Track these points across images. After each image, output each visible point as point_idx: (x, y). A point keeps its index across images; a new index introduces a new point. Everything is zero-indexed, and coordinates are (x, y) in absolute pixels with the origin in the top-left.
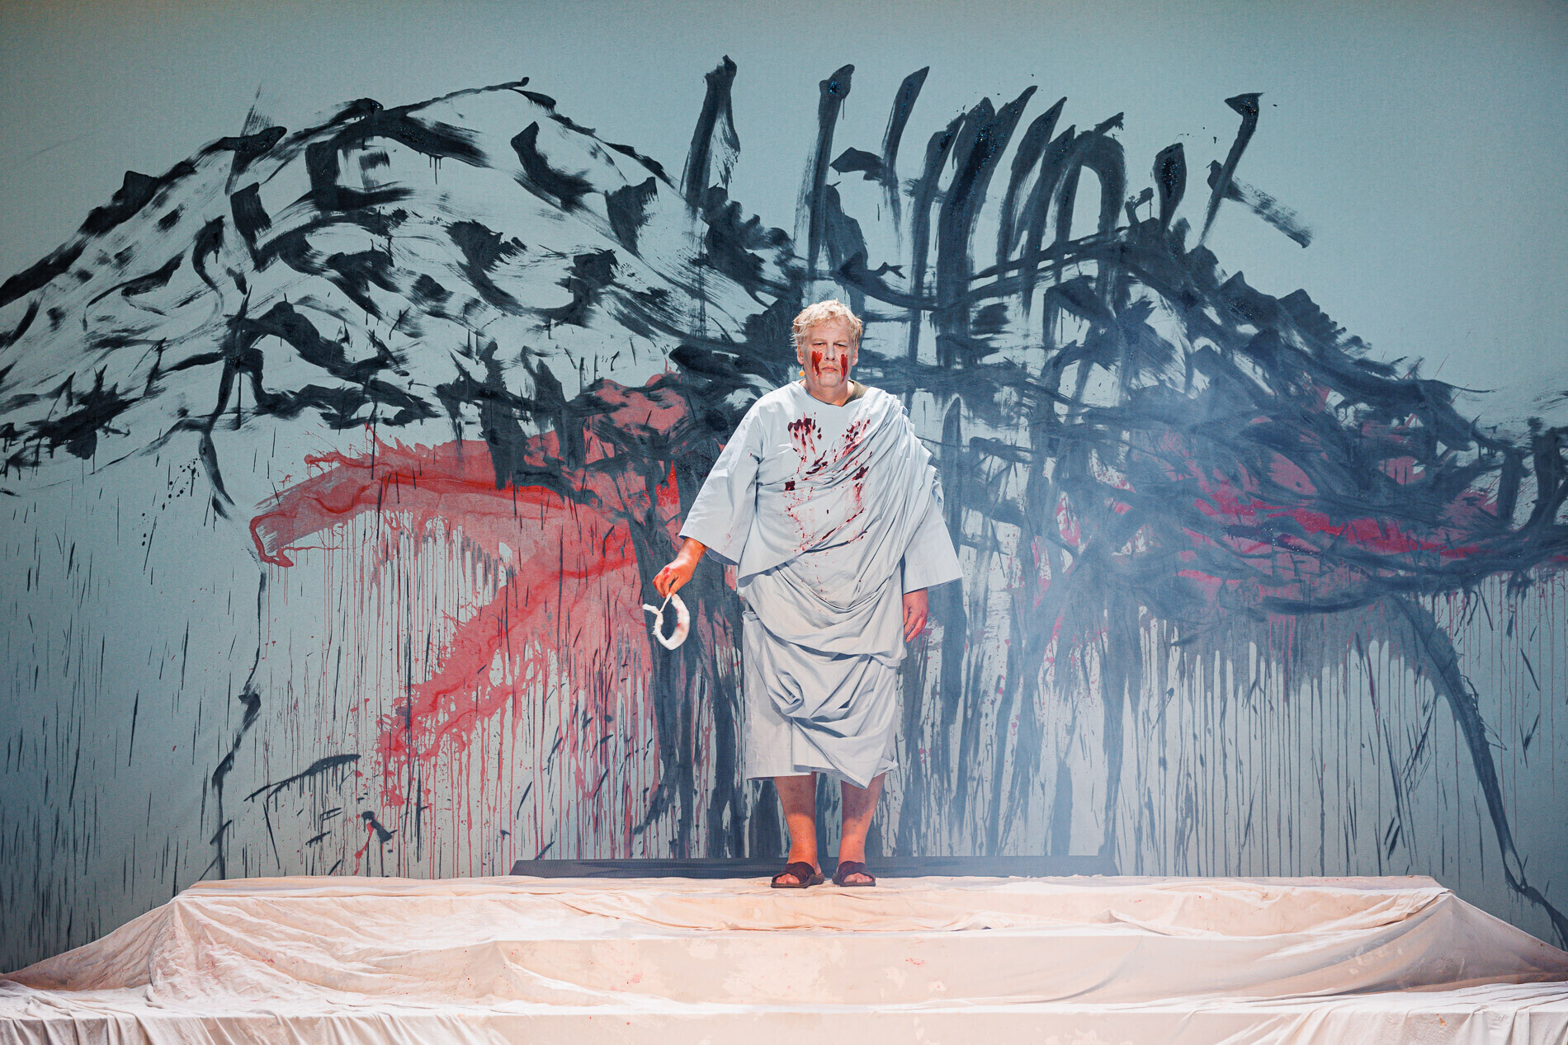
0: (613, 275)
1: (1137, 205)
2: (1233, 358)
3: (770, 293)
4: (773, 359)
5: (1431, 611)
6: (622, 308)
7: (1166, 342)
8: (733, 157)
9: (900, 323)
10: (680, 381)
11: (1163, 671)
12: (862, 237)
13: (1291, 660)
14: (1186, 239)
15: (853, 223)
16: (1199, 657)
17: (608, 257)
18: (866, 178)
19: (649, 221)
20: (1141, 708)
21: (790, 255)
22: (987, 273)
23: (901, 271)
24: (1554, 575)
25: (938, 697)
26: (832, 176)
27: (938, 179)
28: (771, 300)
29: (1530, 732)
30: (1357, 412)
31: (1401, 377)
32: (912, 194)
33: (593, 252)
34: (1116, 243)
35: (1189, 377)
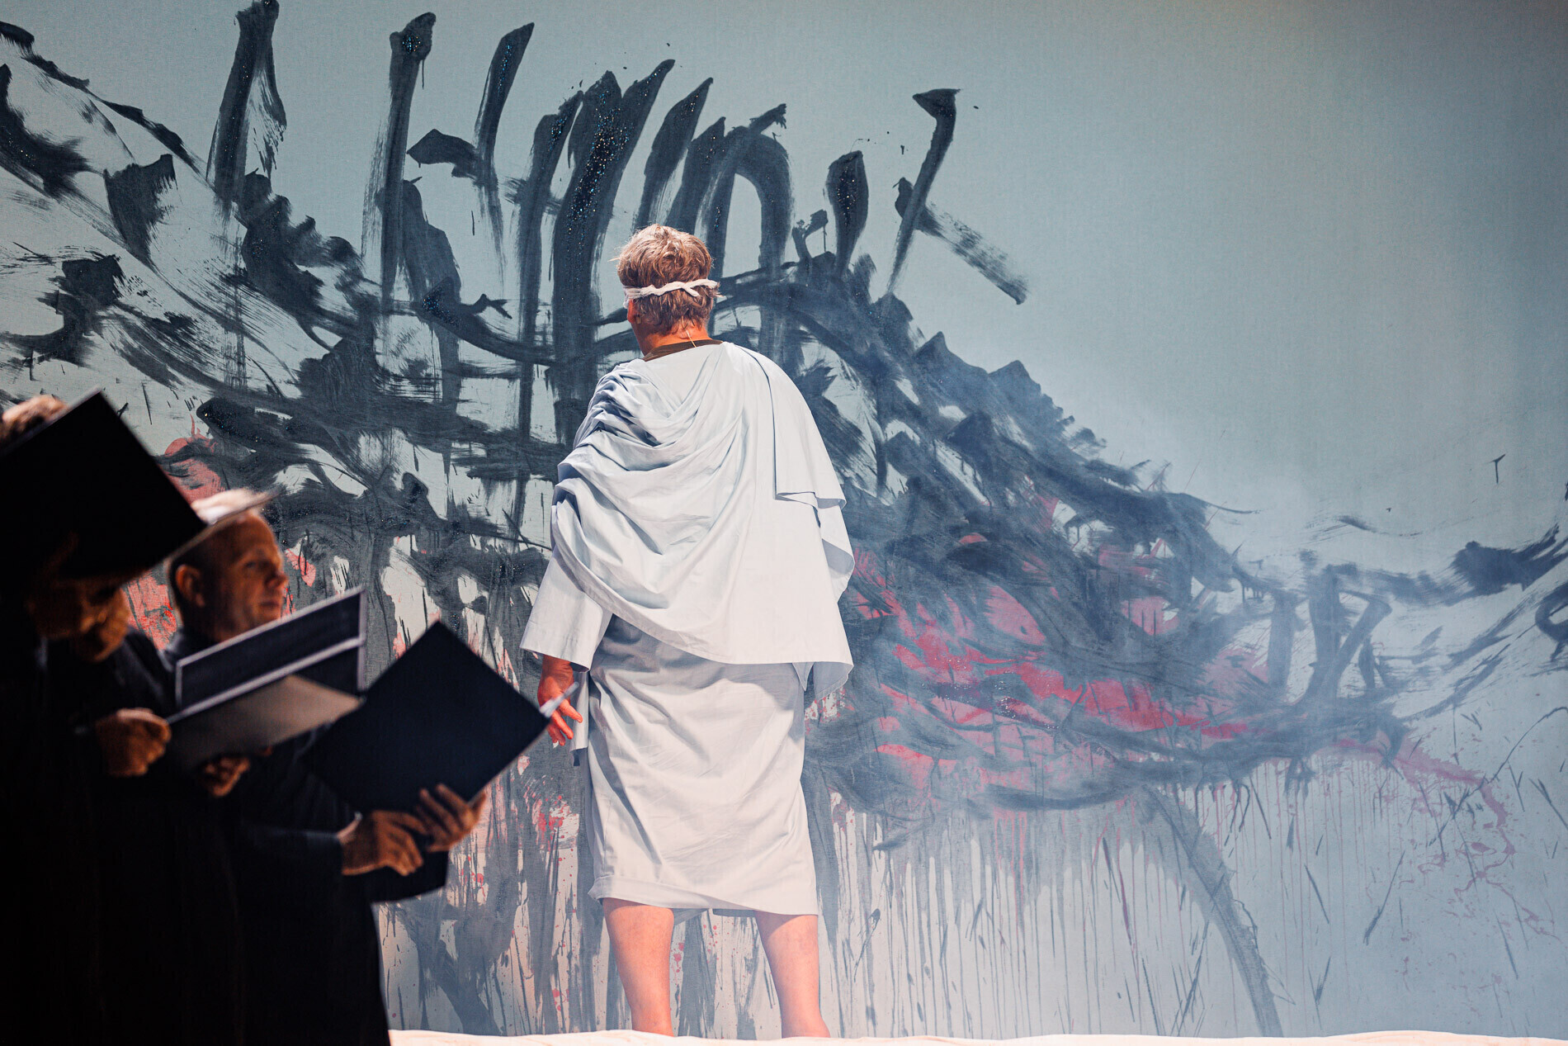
0: (118, 292)
1: (808, 233)
2: (935, 453)
3: (331, 330)
4: (337, 425)
5: (1194, 810)
6: (130, 340)
7: (851, 424)
8: (277, 133)
9: (506, 381)
10: (212, 449)
11: (865, 886)
12: (452, 256)
13: (1024, 874)
14: (871, 283)
15: (439, 235)
16: (909, 866)
17: (110, 266)
18: (455, 173)
19: (166, 217)
20: (840, 938)
21: (357, 276)
22: (619, 316)
23: (506, 307)
24: (1340, 765)
25: (574, 915)
26: (410, 169)
27: (549, 182)
28: (333, 339)
29: (1322, 981)
30: (1091, 532)
31: (1144, 487)
32: (516, 199)
33: (89, 256)
34: (782, 285)
35: (882, 475)
